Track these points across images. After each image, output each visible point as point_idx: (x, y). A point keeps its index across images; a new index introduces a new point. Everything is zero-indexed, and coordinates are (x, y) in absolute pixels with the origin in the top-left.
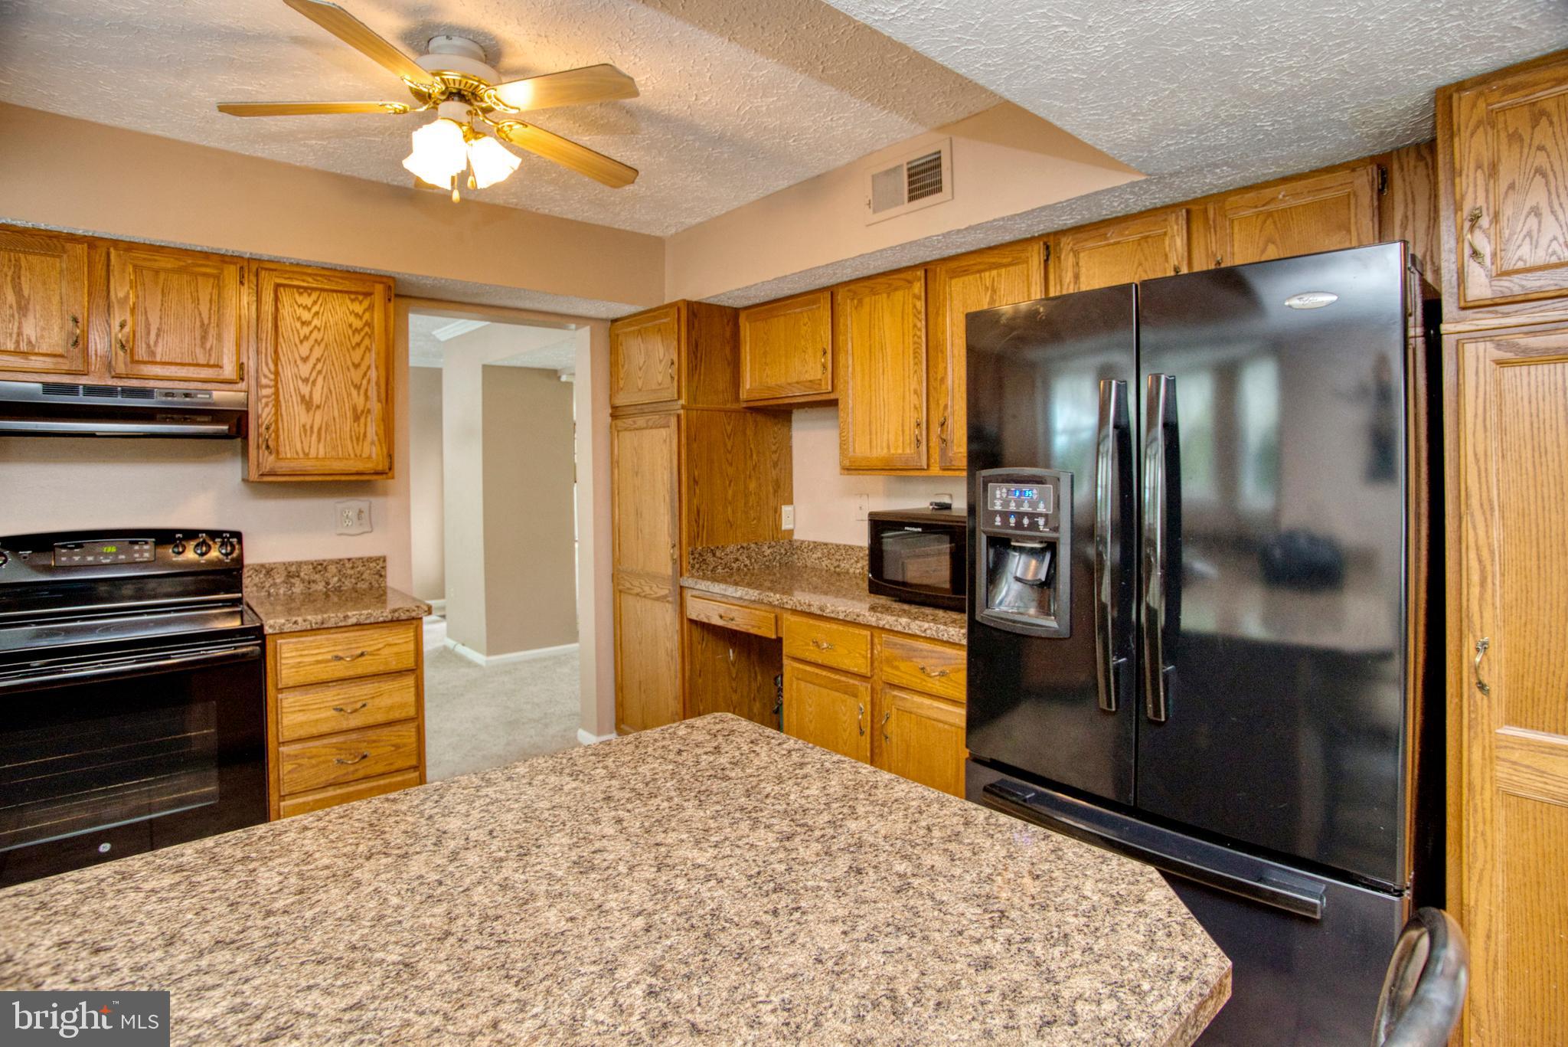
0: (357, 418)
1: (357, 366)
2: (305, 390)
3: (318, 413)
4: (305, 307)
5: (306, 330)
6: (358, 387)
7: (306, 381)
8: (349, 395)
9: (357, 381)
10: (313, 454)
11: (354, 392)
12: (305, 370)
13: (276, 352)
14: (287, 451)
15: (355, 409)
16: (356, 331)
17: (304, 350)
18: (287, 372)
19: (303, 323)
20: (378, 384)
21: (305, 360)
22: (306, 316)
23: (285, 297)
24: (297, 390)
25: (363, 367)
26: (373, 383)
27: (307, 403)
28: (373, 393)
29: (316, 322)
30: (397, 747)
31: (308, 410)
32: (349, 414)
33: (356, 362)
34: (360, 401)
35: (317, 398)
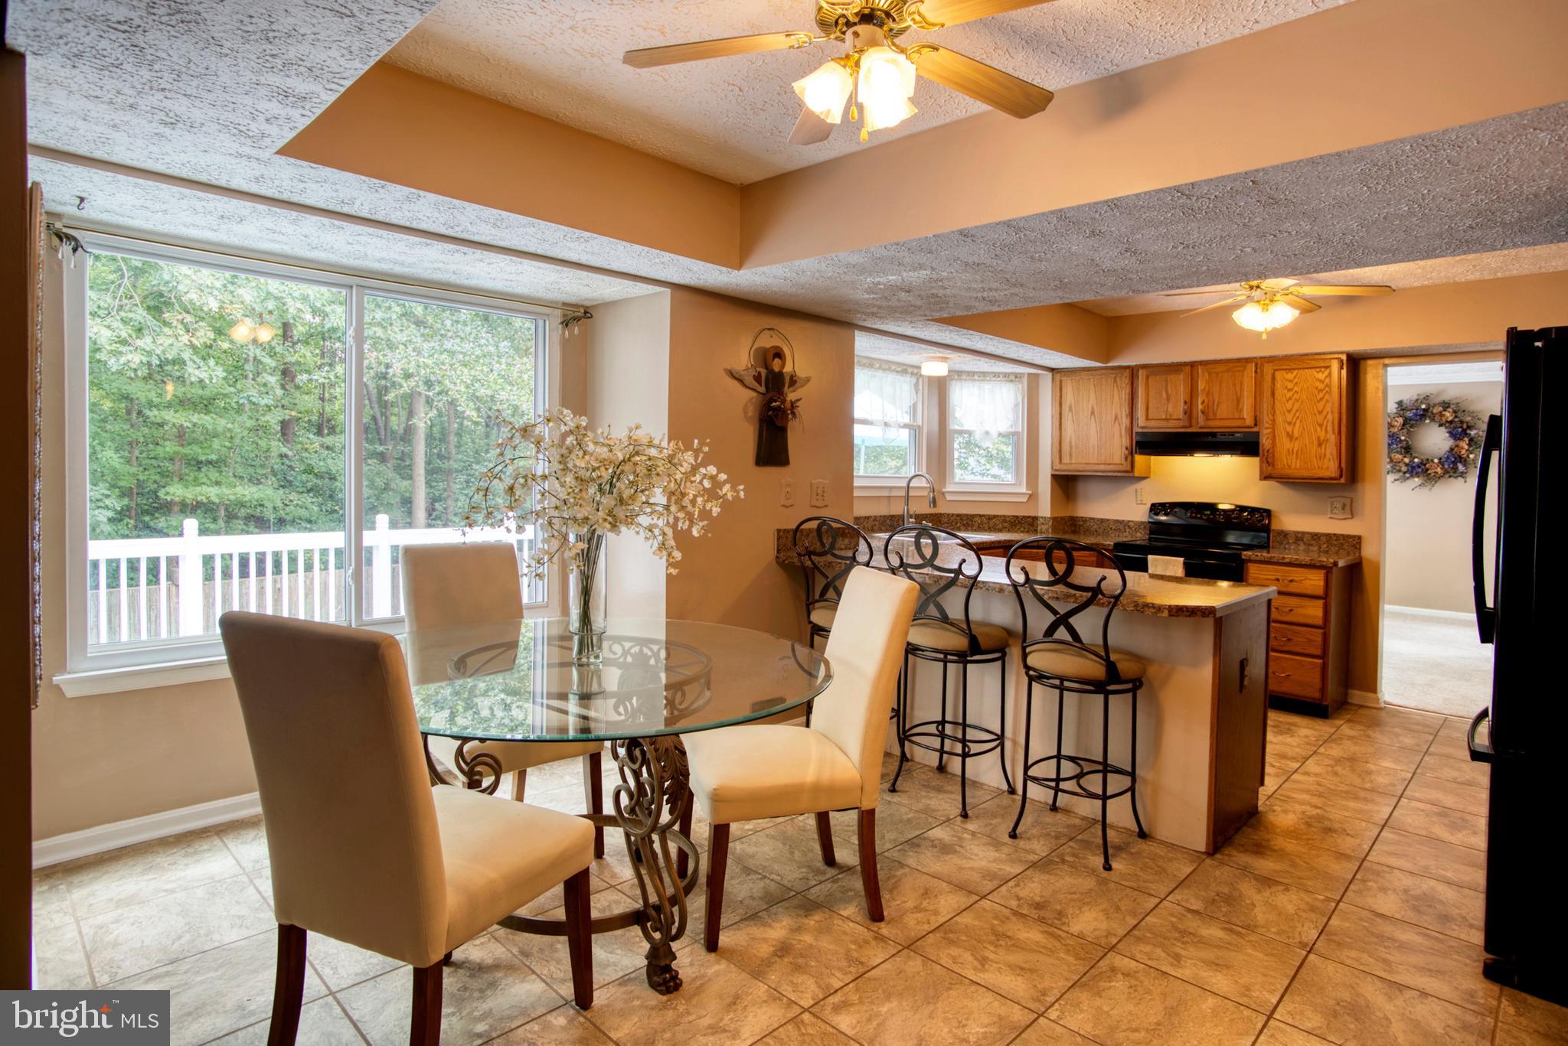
0: (1320, 445)
1: (1320, 412)
2: (1289, 429)
3: (1297, 442)
4: (1291, 381)
5: (1290, 394)
6: (1321, 426)
7: (1290, 423)
8: (1316, 431)
9: (1320, 421)
10: (1293, 466)
11: (1319, 429)
12: (1289, 417)
13: (1273, 408)
14: (1279, 465)
15: (1319, 439)
16: (1321, 391)
17: (1289, 406)
18: (1279, 419)
19: (1290, 390)
20: (1333, 423)
21: (1289, 411)
22: (1290, 386)
23: (1278, 375)
24: (1285, 429)
25: (1325, 413)
26: (1330, 424)
27: (1290, 436)
28: (1330, 429)
29: (1296, 389)
30: (1310, 640)
31: (1291, 440)
32: (1315, 443)
33: (1320, 409)
34: (1322, 435)
35: (1296, 434)
